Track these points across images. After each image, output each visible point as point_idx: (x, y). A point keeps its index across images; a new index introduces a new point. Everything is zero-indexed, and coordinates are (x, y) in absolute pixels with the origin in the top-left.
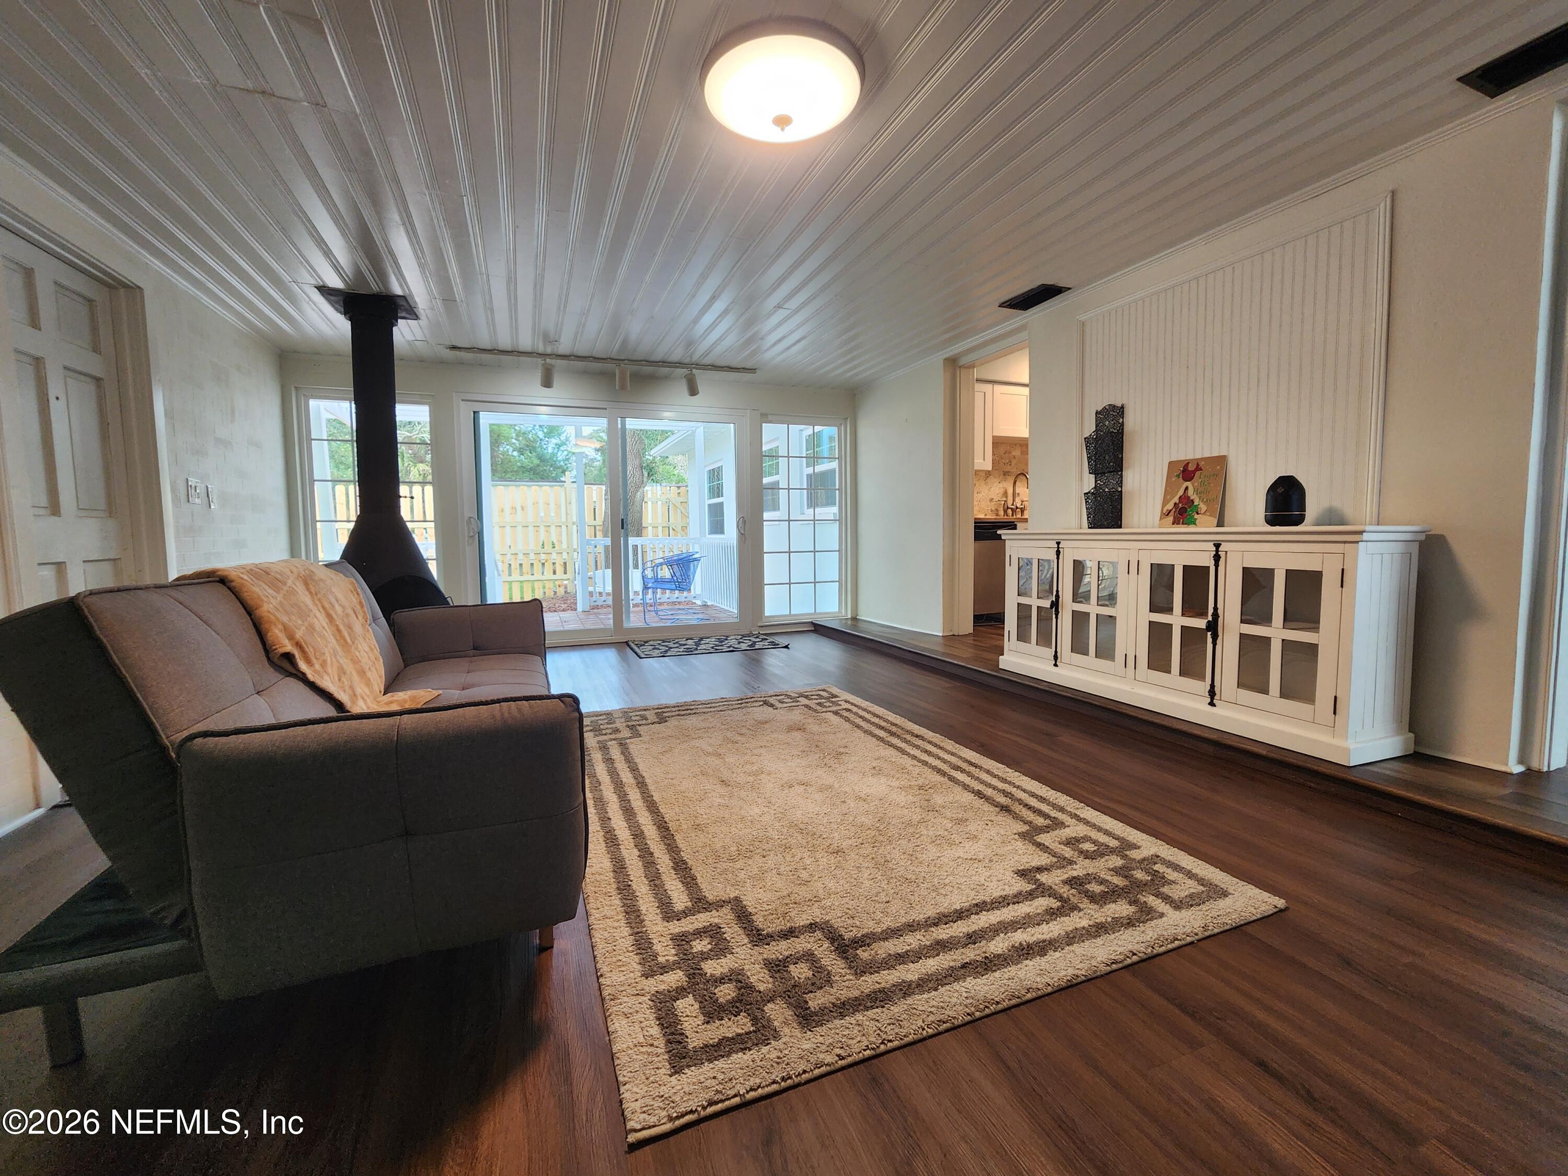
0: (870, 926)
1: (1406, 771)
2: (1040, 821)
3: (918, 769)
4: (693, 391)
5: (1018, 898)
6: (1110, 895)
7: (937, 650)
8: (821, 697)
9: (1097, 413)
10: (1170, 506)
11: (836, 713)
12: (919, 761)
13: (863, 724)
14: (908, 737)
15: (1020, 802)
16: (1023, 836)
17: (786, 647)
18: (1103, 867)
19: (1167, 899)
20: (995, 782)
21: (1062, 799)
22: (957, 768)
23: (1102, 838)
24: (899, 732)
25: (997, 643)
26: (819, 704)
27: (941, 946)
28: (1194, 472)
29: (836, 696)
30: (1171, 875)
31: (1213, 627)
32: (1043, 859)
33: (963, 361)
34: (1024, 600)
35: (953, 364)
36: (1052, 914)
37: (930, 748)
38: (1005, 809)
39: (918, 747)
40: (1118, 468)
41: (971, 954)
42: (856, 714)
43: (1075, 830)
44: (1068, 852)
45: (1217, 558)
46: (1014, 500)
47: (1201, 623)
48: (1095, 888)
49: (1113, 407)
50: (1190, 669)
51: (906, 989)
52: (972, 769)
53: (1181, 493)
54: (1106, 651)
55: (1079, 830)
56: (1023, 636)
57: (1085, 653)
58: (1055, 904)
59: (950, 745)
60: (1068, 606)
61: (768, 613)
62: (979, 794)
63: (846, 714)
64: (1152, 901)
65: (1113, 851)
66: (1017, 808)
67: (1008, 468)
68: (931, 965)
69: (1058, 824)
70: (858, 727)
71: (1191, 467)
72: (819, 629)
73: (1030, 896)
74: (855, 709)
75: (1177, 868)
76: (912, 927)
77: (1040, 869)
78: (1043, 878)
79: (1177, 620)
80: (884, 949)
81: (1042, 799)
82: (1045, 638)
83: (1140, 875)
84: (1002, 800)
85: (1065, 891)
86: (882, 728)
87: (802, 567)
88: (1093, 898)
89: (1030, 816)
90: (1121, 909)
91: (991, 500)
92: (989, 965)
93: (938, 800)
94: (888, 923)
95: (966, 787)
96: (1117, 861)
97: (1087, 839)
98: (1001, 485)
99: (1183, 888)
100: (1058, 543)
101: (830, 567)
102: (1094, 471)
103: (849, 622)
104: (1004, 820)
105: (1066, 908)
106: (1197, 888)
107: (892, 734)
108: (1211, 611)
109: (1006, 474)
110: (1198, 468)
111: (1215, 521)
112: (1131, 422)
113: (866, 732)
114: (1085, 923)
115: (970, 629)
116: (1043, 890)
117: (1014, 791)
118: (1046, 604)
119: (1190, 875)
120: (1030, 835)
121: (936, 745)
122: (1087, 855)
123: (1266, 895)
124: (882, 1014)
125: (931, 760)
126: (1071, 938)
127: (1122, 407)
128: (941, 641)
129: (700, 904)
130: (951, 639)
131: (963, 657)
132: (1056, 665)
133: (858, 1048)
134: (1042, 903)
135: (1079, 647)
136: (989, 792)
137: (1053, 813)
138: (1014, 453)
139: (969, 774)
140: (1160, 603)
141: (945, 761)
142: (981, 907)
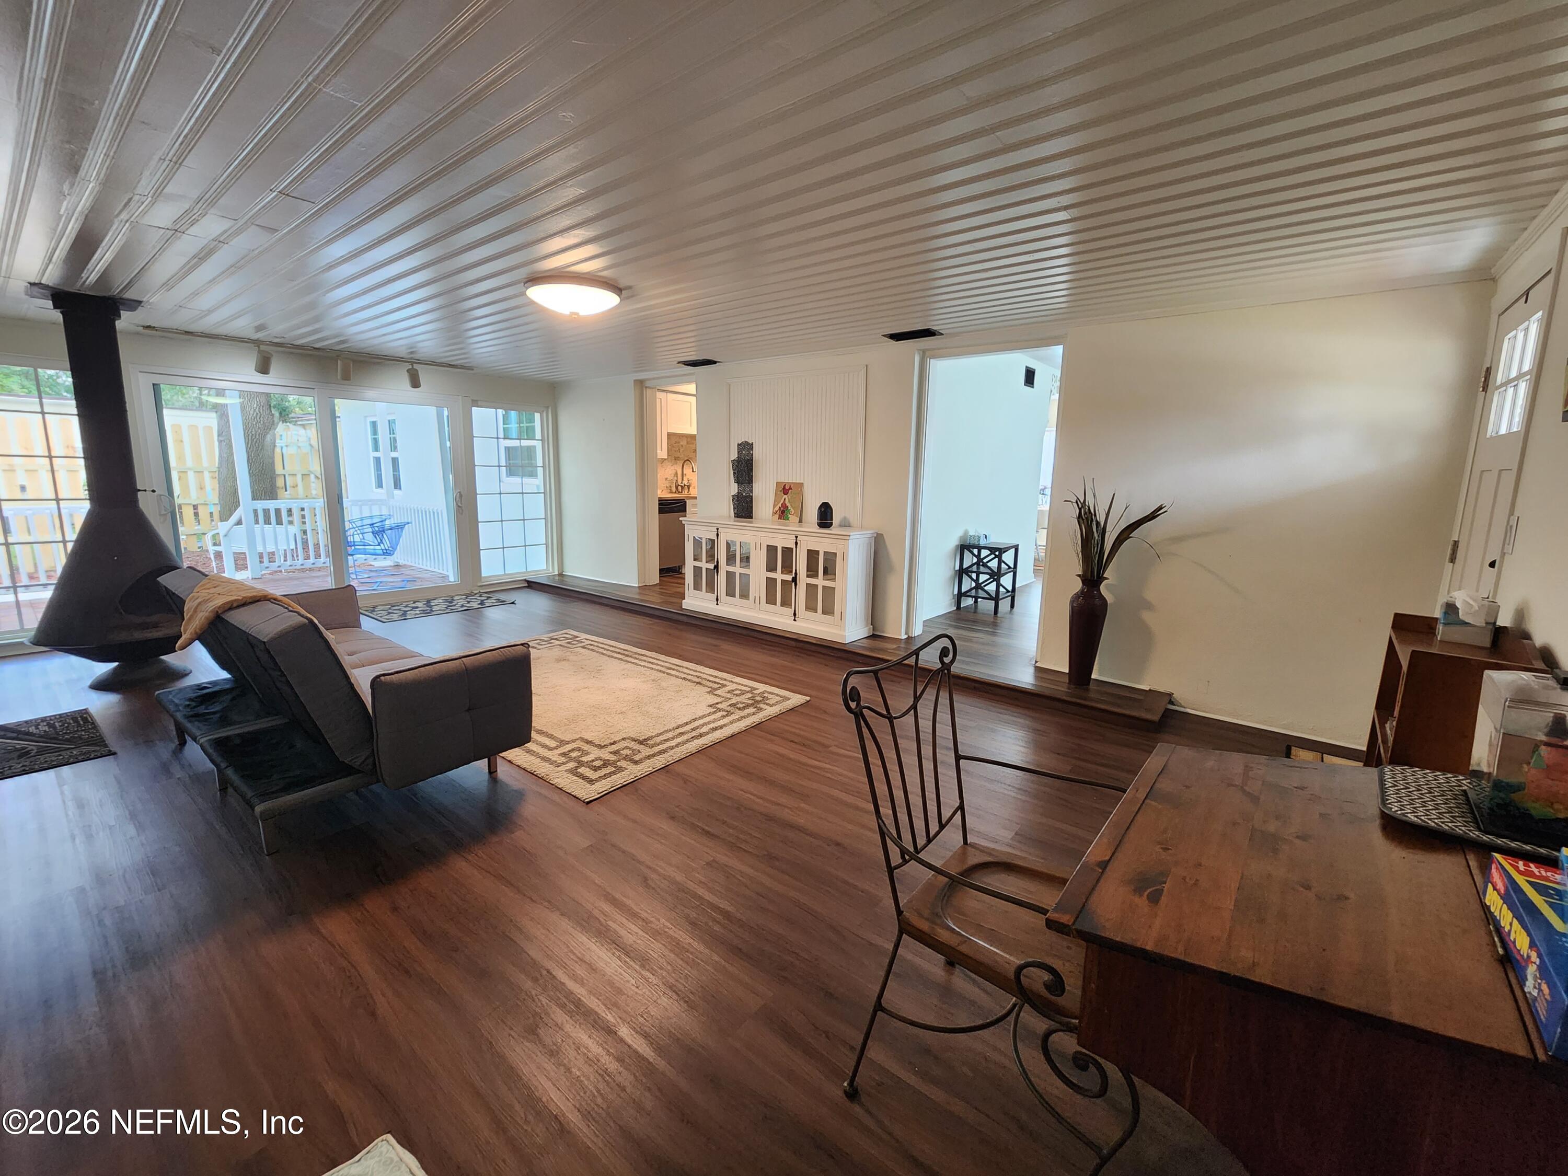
0: (650, 734)
1: (866, 643)
2: (716, 686)
3: (649, 672)
4: (415, 383)
5: (709, 714)
6: (748, 706)
7: (634, 597)
8: (567, 639)
9: (738, 445)
10: (777, 509)
11: (583, 647)
12: (648, 668)
13: (605, 652)
14: (637, 656)
15: (705, 679)
16: (708, 692)
17: (513, 603)
18: (743, 698)
19: (768, 704)
20: (691, 672)
21: (724, 675)
22: (670, 669)
23: (743, 688)
24: (630, 654)
25: (679, 590)
26: (569, 643)
27: (682, 734)
28: (788, 490)
29: (577, 637)
30: (770, 696)
31: (794, 580)
32: (719, 700)
33: (648, 384)
34: (698, 564)
35: (641, 385)
36: (724, 717)
37: (651, 660)
38: (699, 683)
39: (645, 661)
40: (750, 481)
41: (694, 734)
42: (597, 646)
43: (731, 687)
44: (729, 695)
45: (796, 543)
46: (683, 479)
47: (789, 578)
48: (741, 706)
49: (747, 443)
50: (786, 603)
51: (672, 748)
52: (678, 668)
53: (782, 502)
54: (745, 595)
55: (734, 686)
56: (697, 587)
57: (734, 596)
58: (725, 713)
59: (663, 657)
60: (724, 568)
61: (485, 573)
62: (684, 678)
63: (591, 647)
64: (762, 706)
65: (748, 692)
66: (704, 682)
67: (678, 455)
68: (679, 740)
69: (724, 686)
70: (603, 654)
71: (787, 487)
72: (531, 585)
73: (715, 712)
74: (596, 644)
75: (773, 694)
76: (667, 731)
77: (717, 703)
78: (719, 706)
79: (779, 576)
80: (658, 739)
81: (716, 677)
82: (711, 587)
83: (758, 698)
84: (697, 680)
85: (729, 709)
86: (619, 653)
87: (513, 534)
88: (739, 709)
89: (711, 684)
90: (752, 710)
91: (666, 479)
92: (701, 735)
93: (664, 684)
94: (657, 732)
95: (677, 677)
96: (750, 695)
97: (736, 689)
98: (673, 468)
99: (775, 699)
100: (718, 529)
101: (538, 532)
102: (738, 481)
103: (557, 578)
104: (700, 687)
105: (729, 713)
106: (778, 699)
107: (627, 656)
108: (794, 571)
109: (676, 459)
110: (790, 488)
111: (798, 519)
112: (757, 454)
113: (609, 656)
114: (737, 717)
115: (656, 580)
116: (720, 710)
117: (701, 675)
118: (711, 566)
119: (777, 695)
120: (712, 691)
121: (654, 658)
122: (737, 695)
123: (804, 697)
124: (666, 756)
125: (654, 666)
126: (731, 723)
127: (752, 444)
128: (637, 590)
129: (562, 743)
130: (643, 588)
131: (654, 601)
132: (717, 604)
133: (659, 765)
134: (720, 714)
135: (730, 593)
136: (689, 677)
137: (721, 682)
138: (681, 443)
139: (677, 671)
140: (771, 567)
141: (662, 666)
142: (695, 720)
